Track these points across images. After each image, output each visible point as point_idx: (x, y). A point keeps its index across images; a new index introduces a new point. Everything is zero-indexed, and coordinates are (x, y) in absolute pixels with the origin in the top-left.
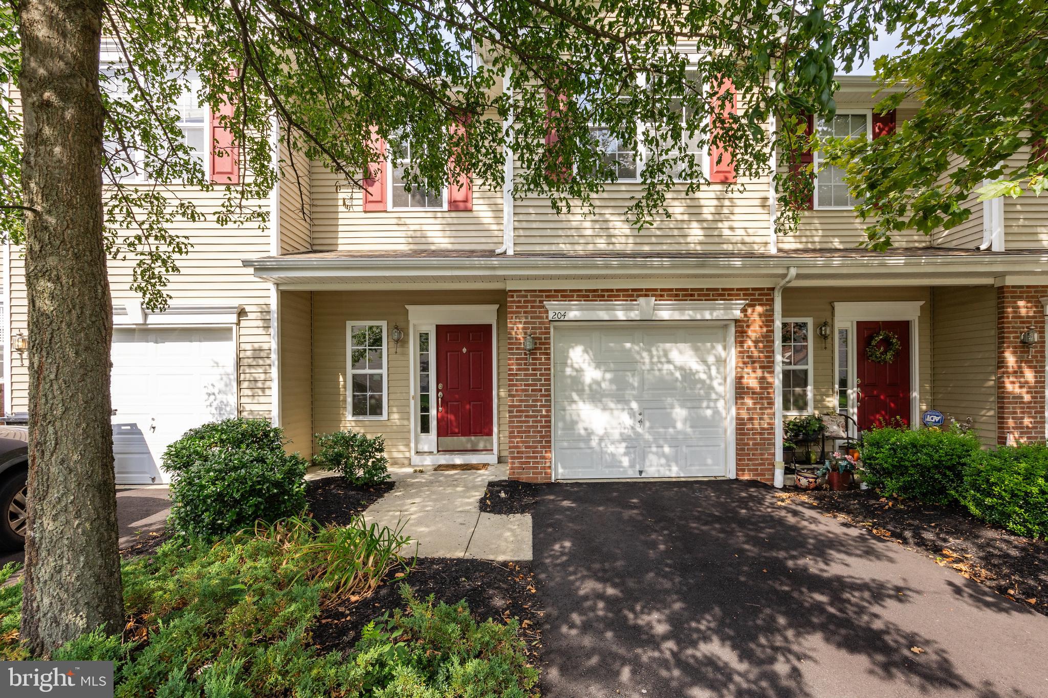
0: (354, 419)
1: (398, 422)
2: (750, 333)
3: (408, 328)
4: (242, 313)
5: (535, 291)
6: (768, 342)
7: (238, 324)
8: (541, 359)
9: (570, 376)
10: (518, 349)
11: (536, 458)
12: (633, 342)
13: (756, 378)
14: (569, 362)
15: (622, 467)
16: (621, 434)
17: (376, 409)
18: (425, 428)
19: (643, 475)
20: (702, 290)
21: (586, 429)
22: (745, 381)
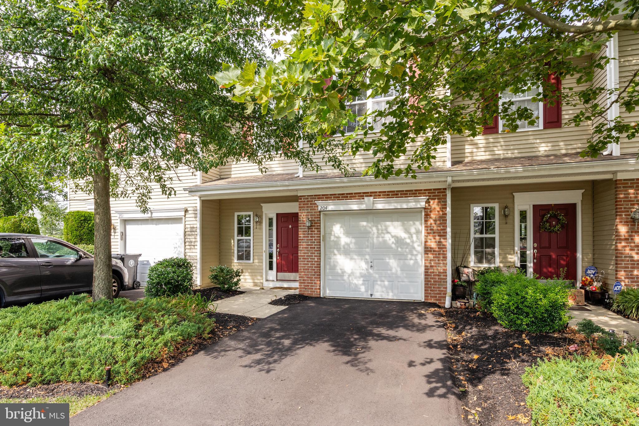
0: (238, 261)
1: (257, 264)
2: (432, 216)
3: (262, 216)
4: (186, 211)
5: (312, 196)
6: (443, 220)
7: (185, 216)
8: (315, 231)
9: (333, 241)
10: (303, 226)
11: (312, 283)
12: (367, 222)
13: (436, 242)
14: (333, 233)
15: (360, 291)
16: (361, 273)
17: (248, 258)
18: (271, 268)
19: (373, 297)
20: (403, 191)
21: (341, 269)
22: (429, 243)
